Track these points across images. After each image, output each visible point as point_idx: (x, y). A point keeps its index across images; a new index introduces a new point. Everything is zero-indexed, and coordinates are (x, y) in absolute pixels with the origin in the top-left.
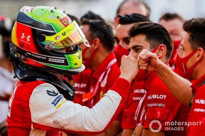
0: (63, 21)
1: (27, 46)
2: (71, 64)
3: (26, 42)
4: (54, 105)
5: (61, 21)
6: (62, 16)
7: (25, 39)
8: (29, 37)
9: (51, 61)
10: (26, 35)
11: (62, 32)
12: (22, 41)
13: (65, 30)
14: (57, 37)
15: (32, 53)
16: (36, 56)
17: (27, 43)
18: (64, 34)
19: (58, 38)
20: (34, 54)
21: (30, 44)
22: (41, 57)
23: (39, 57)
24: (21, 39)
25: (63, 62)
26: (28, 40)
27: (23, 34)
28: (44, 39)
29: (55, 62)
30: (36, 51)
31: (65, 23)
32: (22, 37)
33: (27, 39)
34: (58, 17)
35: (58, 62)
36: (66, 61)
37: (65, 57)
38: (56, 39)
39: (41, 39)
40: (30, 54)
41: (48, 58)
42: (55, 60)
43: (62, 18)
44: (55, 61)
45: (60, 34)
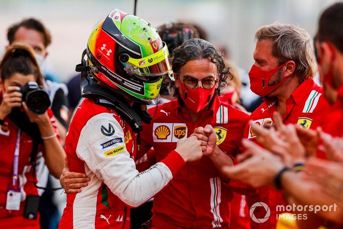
0: (153, 45)
1: (105, 60)
2: (148, 94)
3: (105, 56)
5: (151, 44)
6: (154, 38)
7: (105, 52)
8: (110, 51)
9: (126, 85)
10: (108, 48)
11: (149, 57)
12: (101, 52)
13: (154, 56)
14: (141, 62)
15: (107, 69)
16: (111, 74)
18: (150, 61)
20: (109, 71)
21: (109, 59)
22: (116, 77)
23: (114, 76)
24: (100, 49)
25: (139, 89)
26: (108, 54)
27: (104, 45)
28: (127, 59)
29: (131, 87)
30: (113, 69)
31: (155, 47)
32: (102, 48)
33: (107, 52)
34: (149, 39)
35: (134, 88)
36: (142, 89)
37: (143, 85)
38: (140, 64)
39: (123, 59)
40: (104, 69)
41: (123, 81)
42: (131, 85)
43: (153, 40)
44: (130, 86)
45: (146, 59)
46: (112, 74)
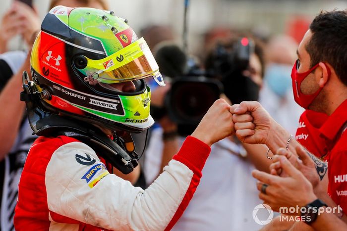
0: (121, 37)
1: (55, 75)
2: (129, 113)
3: (54, 67)
4: (85, 180)
5: (118, 35)
6: (121, 28)
7: (52, 62)
8: (60, 58)
9: (93, 104)
10: (55, 55)
11: (118, 54)
12: (47, 64)
13: (123, 51)
14: (107, 63)
15: (62, 87)
16: (68, 93)
17: (56, 68)
18: (120, 59)
19: (109, 64)
20: (65, 89)
21: (60, 70)
22: (76, 95)
23: (73, 95)
24: (46, 61)
25: (115, 107)
26: (58, 64)
27: (50, 53)
28: (84, 64)
29: (101, 106)
30: (69, 84)
31: (124, 40)
32: (48, 58)
33: (56, 61)
34: (113, 29)
35: (106, 107)
36: (119, 106)
37: (119, 100)
38: (105, 67)
39: (80, 64)
40: (59, 89)
41: (88, 98)
42: (101, 102)
43: (120, 30)
44: (100, 104)
45: (113, 58)
46: (70, 91)
